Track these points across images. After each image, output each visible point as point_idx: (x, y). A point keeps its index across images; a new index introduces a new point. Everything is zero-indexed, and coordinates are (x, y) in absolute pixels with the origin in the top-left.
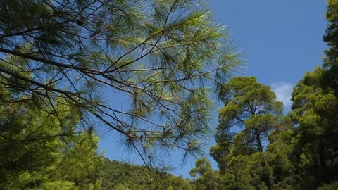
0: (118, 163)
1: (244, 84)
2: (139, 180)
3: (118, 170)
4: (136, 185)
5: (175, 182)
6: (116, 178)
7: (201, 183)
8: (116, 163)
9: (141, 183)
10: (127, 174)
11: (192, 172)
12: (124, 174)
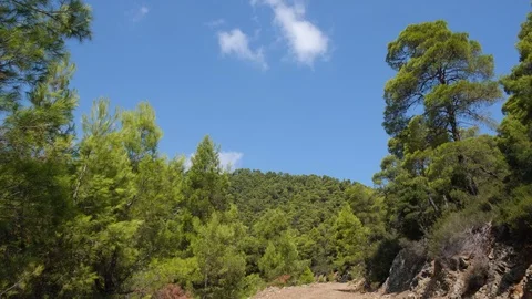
0: (274, 175)
1: (423, 35)
2: (309, 197)
3: (276, 184)
4: (306, 203)
5: (352, 196)
6: (274, 198)
7: (391, 193)
8: (270, 175)
9: (313, 201)
10: (290, 189)
11: (376, 177)
12: (286, 190)
